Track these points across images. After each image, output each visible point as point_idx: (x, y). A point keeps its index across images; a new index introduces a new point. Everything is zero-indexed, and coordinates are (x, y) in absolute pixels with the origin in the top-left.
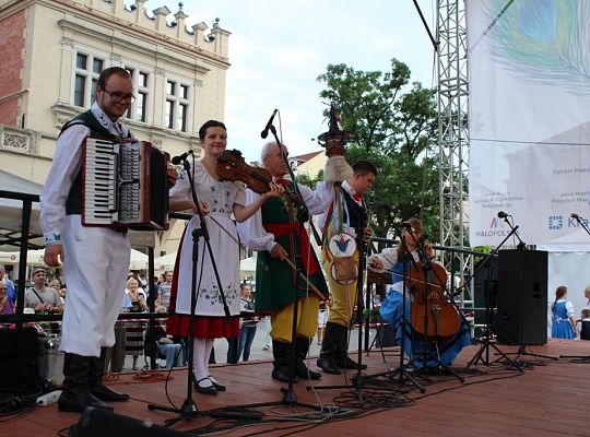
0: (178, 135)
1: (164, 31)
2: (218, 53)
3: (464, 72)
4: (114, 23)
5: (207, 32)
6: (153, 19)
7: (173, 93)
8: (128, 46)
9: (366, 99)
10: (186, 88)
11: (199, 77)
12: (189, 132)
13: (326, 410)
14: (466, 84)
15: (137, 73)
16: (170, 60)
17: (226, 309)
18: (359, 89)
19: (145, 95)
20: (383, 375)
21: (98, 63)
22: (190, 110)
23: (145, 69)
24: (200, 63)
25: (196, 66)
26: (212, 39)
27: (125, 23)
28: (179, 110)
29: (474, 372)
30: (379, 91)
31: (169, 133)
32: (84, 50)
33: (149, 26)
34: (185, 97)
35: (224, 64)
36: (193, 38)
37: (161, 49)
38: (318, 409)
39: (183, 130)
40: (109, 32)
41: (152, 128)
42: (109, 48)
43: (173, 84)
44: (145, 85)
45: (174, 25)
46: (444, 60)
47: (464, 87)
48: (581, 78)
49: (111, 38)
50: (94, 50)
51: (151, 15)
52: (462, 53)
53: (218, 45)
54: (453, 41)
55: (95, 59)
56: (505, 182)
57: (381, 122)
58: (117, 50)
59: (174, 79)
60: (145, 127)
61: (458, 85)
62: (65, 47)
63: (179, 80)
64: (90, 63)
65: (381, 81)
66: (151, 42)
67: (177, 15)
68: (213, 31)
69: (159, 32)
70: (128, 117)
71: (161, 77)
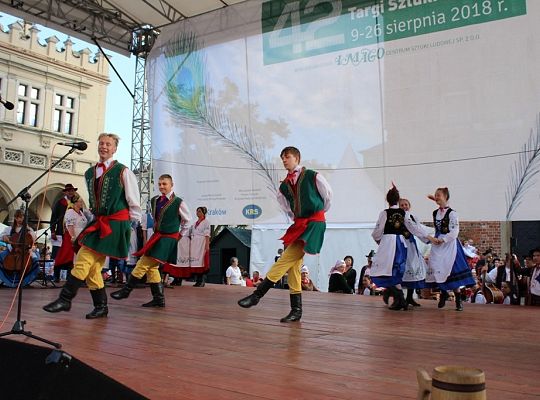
0: (64, 137)
1: (53, 55)
2: (100, 73)
4: (12, 50)
6: (45, 46)
7: (61, 104)
8: (22, 67)
10: (73, 100)
11: (83, 91)
12: (74, 135)
15: (30, 87)
16: (58, 78)
19: (37, 105)
22: (75, 117)
23: (37, 86)
24: (84, 80)
25: (80, 83)
26: (96, 61)
27: (19, 50)
28: (67, 118)
31: (57, 135)
33: (41, 52)
34: (72, 107)
35: (105, 80)
36: (79, 60)
37: (51, 69)
39: (70, 133)
40: (8, 57)
41: (41, 132)
42: (6, 69)
43: (62, 97)
44: (38, 98)
45: (63, 50)
49: (7, 61)
51: (44, 42)
53: (101, 65)
58: (12, 71)
59: (61, 94)
60: (35, 131)
63: (66, 94)
66: (42, 64)
67: (66, 43)
68: (97, 55)
69: (50, 56)
70: (23, 123)
71: (51, 92)
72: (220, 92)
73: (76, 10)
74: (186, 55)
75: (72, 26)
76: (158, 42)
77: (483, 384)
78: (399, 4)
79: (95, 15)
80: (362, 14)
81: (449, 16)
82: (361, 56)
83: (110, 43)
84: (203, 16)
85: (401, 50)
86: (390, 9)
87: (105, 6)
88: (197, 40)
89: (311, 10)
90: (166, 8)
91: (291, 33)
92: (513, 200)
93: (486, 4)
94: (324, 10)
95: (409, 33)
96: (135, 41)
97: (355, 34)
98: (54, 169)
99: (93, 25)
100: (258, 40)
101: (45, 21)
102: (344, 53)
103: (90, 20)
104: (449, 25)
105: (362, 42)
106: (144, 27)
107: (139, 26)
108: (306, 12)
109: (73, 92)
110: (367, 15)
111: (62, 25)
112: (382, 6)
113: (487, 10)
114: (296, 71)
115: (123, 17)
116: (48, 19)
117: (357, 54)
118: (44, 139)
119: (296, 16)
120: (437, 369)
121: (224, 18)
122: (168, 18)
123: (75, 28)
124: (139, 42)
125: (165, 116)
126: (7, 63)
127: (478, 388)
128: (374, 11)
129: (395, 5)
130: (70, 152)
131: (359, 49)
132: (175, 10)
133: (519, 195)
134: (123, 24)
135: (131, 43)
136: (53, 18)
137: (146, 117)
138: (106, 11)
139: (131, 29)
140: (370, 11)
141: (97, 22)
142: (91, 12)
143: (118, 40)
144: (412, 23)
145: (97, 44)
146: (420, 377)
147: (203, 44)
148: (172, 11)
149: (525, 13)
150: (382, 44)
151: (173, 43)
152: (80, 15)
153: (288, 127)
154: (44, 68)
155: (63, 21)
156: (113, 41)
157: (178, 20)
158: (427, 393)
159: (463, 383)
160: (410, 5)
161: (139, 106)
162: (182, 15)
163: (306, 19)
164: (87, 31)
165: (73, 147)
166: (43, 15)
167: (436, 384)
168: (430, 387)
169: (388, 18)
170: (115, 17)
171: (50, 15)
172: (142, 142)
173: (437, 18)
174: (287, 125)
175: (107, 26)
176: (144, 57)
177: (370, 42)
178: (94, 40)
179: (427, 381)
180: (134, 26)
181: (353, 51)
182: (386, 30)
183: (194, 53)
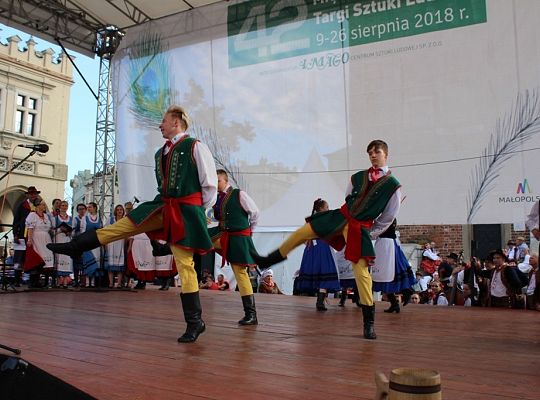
0: (26, 138)
1: (15, 55)
2: (64, 74)
5: (55, 56)
6: (6, 45)
7: (23, 105)
10: (35, 100)
11: (46, 92)
12: (36, 137)
16: (20, 78)
22: (38, 118)
24: (47, 80)
25: (43, 83)
26: (59, 61)
28: (29, 119)
31: (18, 136)
33: (3, 51)
34: (34, 108)
35: (69, 81)
36: (42, 60)
37: (13, 69)
39: (32, 134)
41: (2, 133)
43: (24, 97)
45: (25, 50)
53: (64, 67)
59: (24, 93)
63: (28, 94)
66: (4, 64)
67: (28, 43)
68: (61, 56)
69: (11, 56)
71: (12, 92)
72: (186, 95)
73: (38, 9)
74: (151, 57)
75: (34, 25)
76: (123, 44)
77: (439, 385)
78: (363, 9)
79: (59, 15)
80: (327, 19)
81: (412, 22)
82: (326, 60)
83: (74, 44)
84: (169, 19)
85: (365, 55)
86: (355, 15)
87: (69, 5)
88: (163, 42)
89: (277, 14)
90: (131, 9)
91: (256, 37)
92: (474, 203)
93: (449, 12)
94: (290, 14)
95: (373, 39)
96: (100, 42)
97: (321, 39)
98: (15, 170)
99: (56, 25)
100: (223, 43)
101: (6, 20)
102: (309, 57)
103: (53, 20)
104: (413, 32)
105: (327, 46)
106: (108, 28)
107: (104, 27)
108: (271, 16)
109: (36, 92)
110: (332, 20)
111: (24, 24)
112: (347, 11)
113: (449, 18)
114: (261, 74)
115: (87, 18)
116: (10, 18)
117: (322, 58)
118: (5, 140)
119: (262, 19)
120: (394, 371)
121: (190, 21)
122: (133, 19)
123: (37, 28)
124: (104, 43)
125: (129, 118)
127: (434, 389)
128: (340, 16)
129: (361, 11)
130: (31, 154)
131: (323, 54)
132: (141, 12)
133: (480, 199)
134: (87, 25)
135: (95, 44)
136: (15, 17)
137: (110, 119)
138: (70, 11)
139: (95, 30)
140: (335, 17)
141: (60, 23)
142: (54, 12)
143: (81, 41)
144: (376, 29)
145: (60, 44)
146: (377, 379)
147: (169, 47)
148: (137, 12)
149: (485, 21)
150: (347, 49)
151: (138, 45)
152: (43, 15)
153: (253, 131)
155: (26, 21)
156: (77, 42)
157: (143, 22)
158: (384, 395)
159: (419, 385)
160: (374, 11)
161: (103, 107)
162: (147, 17)
163: (271, 22)
164: (49, 31)
165: (35, 149)
166: (5, 14)
167: (393, 386)
168: (387, 389)
169: (353, 23)
170: (79, 17)
171: (11, 14)
172: (105, 144)
173: (400, 25)
174: (253, 128)
175: (71, 26)
176: (109, 58)
177: (335, 47)
178: (57, 41)
179: (385, 384)
180: (98, 27)
181: (318, 55)
182: (351, 36)
183: (159, 55)
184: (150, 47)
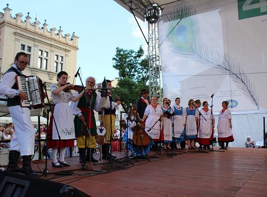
1: (54, 36)
2: (74, 45)
3: (158, 52)
4: (36, 33)
5: (70, 37)
7: (57, 59)
8: (40, 42)
9: (128, 61)
10: (62, 57)
11: (67, 53)
13: (96, 171)
14: (159, 57)
15: (43, 51)
16: (56, 47)
17: (59, 137)
18: (126, 58)
19: (47, 60)
20: (121, 159)
21: (29, 48)
22: (64, 65)
23: (47, 50)
24: (67, 48)
26: (72, 39)
27: (39, 34)
28: (60, 66)
29: (155, 157)
30: (133, 58)
32: (24, 43)
33: (48, 35)
34: (62, 60)
35: (76, 48)
36: (65, 39)
37: (53, 43)
38: (94, 171)
40: (33, 37)
41: (49, 72)
42: (33, 43)
43: (57, 56)
44: (47, 56)
45: (58, 34)
46: (151, 48)
47: (158, 58)
48: (196, 55)
50: (27, 43)
51: (49, 31)
52: (157, 46)
53: (74, 42)
54: (154, 42)
55: (28, 47)
56: (179, 91)
57: (133, 69)
58: (36, 43)
59: (57, 54)
60: (47, 72)
61: (156, 57)
62: (16, 42)
63: (60, 55)
64: (26, 48)
65: (134, 55)
66: (49, 40)
69: (52, 37)
70: (41, 68)
71: (53, 54)
74: (179, 20)
106: (154, 5)
118: (50, 75)
126: (34, 40)
139: (146, 7)
145: (133, 13)
147: (195, 13)
154: (50, 43)
156: (139, 11)
178: (131, 10)
183: (189, 17)
184: (182, 14)
